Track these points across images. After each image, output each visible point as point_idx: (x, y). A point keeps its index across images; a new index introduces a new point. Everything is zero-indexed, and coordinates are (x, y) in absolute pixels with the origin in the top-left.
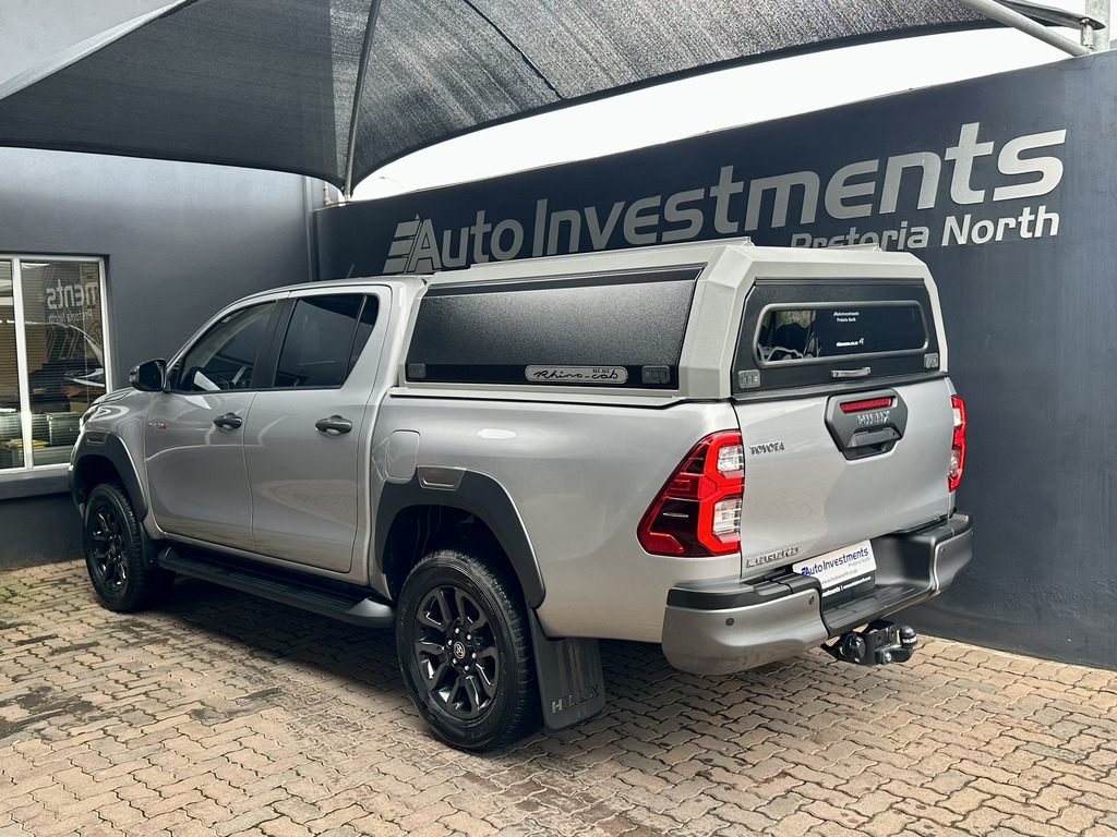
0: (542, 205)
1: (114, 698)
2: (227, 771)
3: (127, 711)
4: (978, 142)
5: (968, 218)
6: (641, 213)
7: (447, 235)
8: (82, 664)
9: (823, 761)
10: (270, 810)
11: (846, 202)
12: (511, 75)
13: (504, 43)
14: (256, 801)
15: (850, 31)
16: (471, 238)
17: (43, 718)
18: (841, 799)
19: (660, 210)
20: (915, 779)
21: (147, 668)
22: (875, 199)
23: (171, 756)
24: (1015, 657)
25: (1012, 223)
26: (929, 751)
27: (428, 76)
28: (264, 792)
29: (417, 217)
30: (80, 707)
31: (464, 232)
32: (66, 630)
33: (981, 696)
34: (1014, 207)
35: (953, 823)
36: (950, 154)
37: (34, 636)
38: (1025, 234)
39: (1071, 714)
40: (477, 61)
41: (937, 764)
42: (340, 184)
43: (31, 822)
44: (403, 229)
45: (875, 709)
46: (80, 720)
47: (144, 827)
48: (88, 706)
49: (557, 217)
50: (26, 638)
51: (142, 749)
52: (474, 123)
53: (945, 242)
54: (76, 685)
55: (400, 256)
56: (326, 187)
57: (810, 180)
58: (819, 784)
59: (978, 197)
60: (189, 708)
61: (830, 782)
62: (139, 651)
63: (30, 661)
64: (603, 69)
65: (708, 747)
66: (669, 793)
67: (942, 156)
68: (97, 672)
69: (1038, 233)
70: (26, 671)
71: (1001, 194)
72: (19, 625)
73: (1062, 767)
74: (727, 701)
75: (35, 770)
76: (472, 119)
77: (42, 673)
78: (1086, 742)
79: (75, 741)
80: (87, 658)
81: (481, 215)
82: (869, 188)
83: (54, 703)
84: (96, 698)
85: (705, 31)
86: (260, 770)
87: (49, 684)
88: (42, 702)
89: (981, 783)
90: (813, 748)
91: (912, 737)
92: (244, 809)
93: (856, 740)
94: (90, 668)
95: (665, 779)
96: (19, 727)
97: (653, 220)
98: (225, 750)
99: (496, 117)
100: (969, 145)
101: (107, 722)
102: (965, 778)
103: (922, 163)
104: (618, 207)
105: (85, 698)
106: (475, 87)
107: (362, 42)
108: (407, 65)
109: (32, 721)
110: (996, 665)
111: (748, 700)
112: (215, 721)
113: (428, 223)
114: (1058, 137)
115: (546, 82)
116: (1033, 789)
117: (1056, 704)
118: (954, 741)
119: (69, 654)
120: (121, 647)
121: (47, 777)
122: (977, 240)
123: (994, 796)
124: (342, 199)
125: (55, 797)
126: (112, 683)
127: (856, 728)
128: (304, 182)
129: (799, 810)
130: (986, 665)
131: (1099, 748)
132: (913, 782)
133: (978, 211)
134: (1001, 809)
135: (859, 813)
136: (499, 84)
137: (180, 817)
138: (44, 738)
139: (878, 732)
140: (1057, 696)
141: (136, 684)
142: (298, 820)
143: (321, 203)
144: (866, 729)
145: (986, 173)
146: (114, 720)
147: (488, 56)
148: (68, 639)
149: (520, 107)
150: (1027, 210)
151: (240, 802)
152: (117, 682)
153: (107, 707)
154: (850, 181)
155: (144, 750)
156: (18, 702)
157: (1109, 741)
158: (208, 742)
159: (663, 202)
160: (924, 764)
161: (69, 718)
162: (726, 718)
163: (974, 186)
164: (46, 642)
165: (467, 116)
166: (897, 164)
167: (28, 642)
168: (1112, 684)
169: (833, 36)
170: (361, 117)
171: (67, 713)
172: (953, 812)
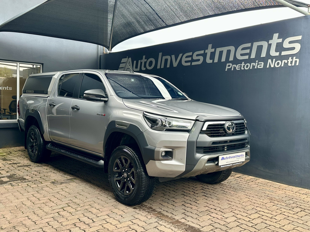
0: (160, 54)
1: (32, 178)
2: (58, 196)
3: (35, 181)
4: (278, 39)
5: (274, 60)
6: (187, 57)
7: (135, 62)
8: (25, 170)
9: (218, 204)
10: (67, 205)
11: (242, 55)
12: (153, 18)
13: (151, 9)
14: (63, 203)
15: (245, 7)
16: (141, 63)
17: (13, 181)
18: (220, 213)
19: (191, 56)
20: (242, 210)
21: (42, 172)
22: (249, 54)
23: (44, 192)
24: (281, 184)
25: (286, 61)
26: (249, 204)
27: (131, 18)
28: (66, 201)
29: (127, 57)
30: (23, 179)
31: (139, 61)
32: (23, 162)
33: (268, 193)
34: (287, 57)
35: (249, 221)
36: (270, 42)
37: (14, 163)
38: (289, 65)
39: (293, 199)
40: (144, 14)
41: (250, 207)
42: (108, 48)
43: (5, 203)
44: (124, 60)
45: (237, 194)
46: (22, 182)
47: (33, 206)
48: (25, 179)
49: (164, 58)
50: (12, 163)
51: (37, 189)
52: (143, 31)
53: (268, 67)
54: (23, 174)
55: (122, 68)
56: (104, 48)
57: (232, 48)
58: (215, 209)
59: (277, 54)
60: (51, 181)
61: (218, 209)
62: (41, 168)
63: (12, 168)
64: (178, 17)
65: (187, 199)
66: (173, 208)
67: (268, 42)
68: (29, 172)
69: (293, 65)
70: (10, 170)
71: (284, 53)
72: (11, 160)
73: (285, 210)
74: (196, 189)
75: (8, 192)
76: (143, 30)
77: (15, 171)
78: (294, 205)
79: (20, 186)
80: (27, 168)
81: (144, 57)
82: (248, 51)
83: (16, 178)
84: (27, 177)
85: (205, 7)
86: (66, 196)
87: (16, 174)
88: (13, 177)
89: (260, 213)
90: (216, 201)
91: (245, 201)
92: (60, 204)
93: (229, 200)
94: (27, 171)
95: (173, 205)
96: (6, 182)
97: (190, 59)
98: (58, 191)
99: (149, 30)
100: (276, 39)
101: (29, 183)
102: (256, 211)
103: (263, 44)
104: (181, 55)
105: (24, 177)
106: (144, 21)
107: (114, 7)
108: (125, 15)
109: (10, 181)
110: (275, 186)
111: (202, 189)
112: (57, 184)
113: (130, 59)
114: (299, 38)
115: (162, 20)
116: (275, 215)
117: (289, 196)
118: (257, 202)
119: (22, 167)
120: (36, 166)
121: (11, 194)
122: (276, 66)
123: (263, 216)
124: (108, 52)
125: (12, 198)
126: (32, 174)
127: (230, 197)
128: (98, 47)
129: (208, 214)
130: (273, 186)
131: (297, 207)
132: (241, 211)
133: (277, 58)
134: (264, 219)
135: (224, 217)
136: (150, 21)
137: (43, 205)
138: (12, 185)
139: (236, 199)
140: (290, 194)
141: (38, 175)
142: (73, 208)
143: (102, 53)
144: (233, 198)
145: (280, 47)
146: (31, 182)
147: (147, 12)
148: (23, 164)
149: (156, 27)
150: (290, 58)
151: (59, 202)
152: (33, 174)
153: (30, 180)
154: (243, 49)
155: (37, 190)
156: (7, 177)
157: (301, 205)
158: (54, 189)
159: (193, 54)
160: (246, 207)
161: (19, 181)
162: (195, 193)
163: (276, 51)
164: (17, 164)
165: (141, 29)
166: (256, 44)
167: (12, 164)
168: (307, 192)
169: (240, 9)
170: (114, 29)
171: (19, 180)
172: (250, 218)
